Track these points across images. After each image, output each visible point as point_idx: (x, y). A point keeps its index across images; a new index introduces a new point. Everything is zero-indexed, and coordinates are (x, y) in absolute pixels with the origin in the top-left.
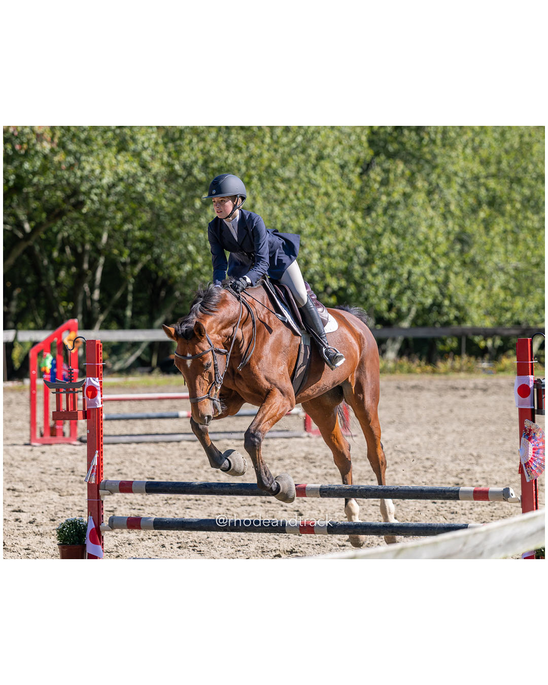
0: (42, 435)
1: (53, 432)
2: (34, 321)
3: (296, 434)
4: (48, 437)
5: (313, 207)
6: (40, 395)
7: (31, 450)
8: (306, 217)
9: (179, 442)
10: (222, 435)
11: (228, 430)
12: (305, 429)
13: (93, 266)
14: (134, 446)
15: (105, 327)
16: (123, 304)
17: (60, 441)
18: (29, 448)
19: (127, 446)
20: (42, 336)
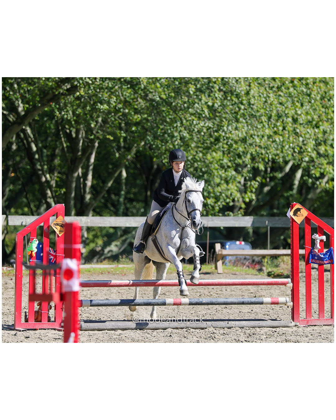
0: (27, 320)
1: (38, 317)
2: (28, 206)
3: (282, 323)
4: (32, 322)
5: (309, 95)
6: (26, 280)
7: (15, 335)
8: (302, 105)
9: (165, 329)
10: (209, 323)
11: (215, 318)
12: (293, 318)
13: (87, 150)
14: (119, 332)
15: (98, 213)
16: (116, 190)
17: (45, 327)
18: (13, 332)
19: (113, 332)
20: (29, 220)
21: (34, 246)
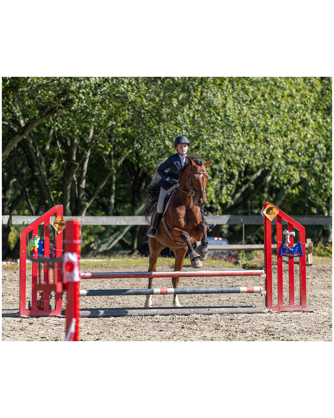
0: (30, 309)
1: (40, 305)
2: (29, 208)
3: (257, 309)
4: (35, 310)
5: (278, 108)
6: (29, 273)
7: (20, 321)
8: (272, 116)
9: (153, 315)
10: (192, 310)
11: (197, 305)
12: (267, 305)
13: (81, 157)
15: (92, 212)
16: (107, 193)
17: (46, 314)
18: (19, 319)
20: (31, 220)
21: (36, 242)
